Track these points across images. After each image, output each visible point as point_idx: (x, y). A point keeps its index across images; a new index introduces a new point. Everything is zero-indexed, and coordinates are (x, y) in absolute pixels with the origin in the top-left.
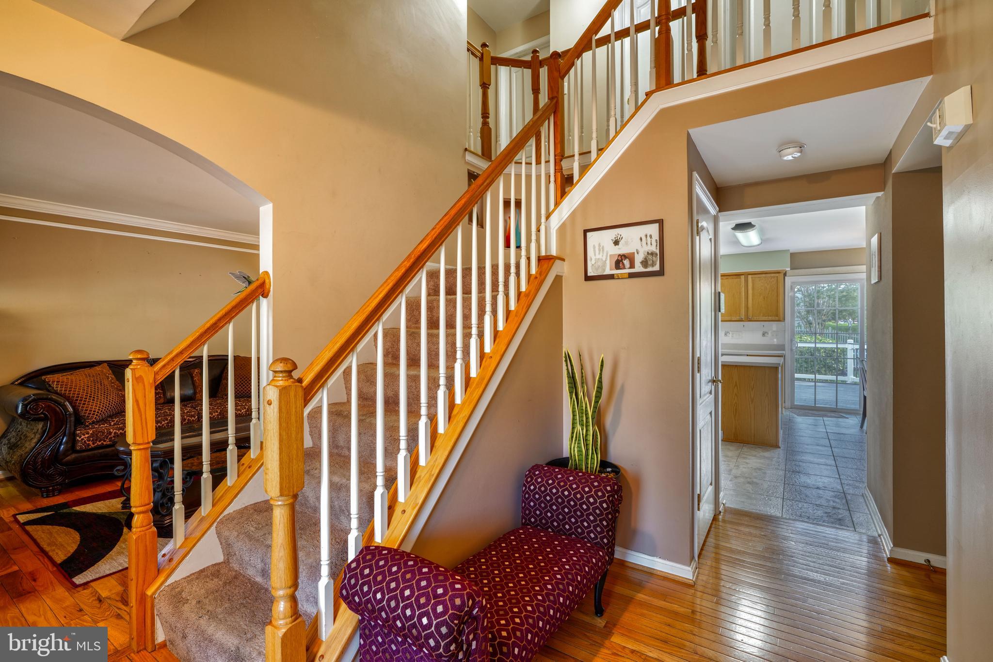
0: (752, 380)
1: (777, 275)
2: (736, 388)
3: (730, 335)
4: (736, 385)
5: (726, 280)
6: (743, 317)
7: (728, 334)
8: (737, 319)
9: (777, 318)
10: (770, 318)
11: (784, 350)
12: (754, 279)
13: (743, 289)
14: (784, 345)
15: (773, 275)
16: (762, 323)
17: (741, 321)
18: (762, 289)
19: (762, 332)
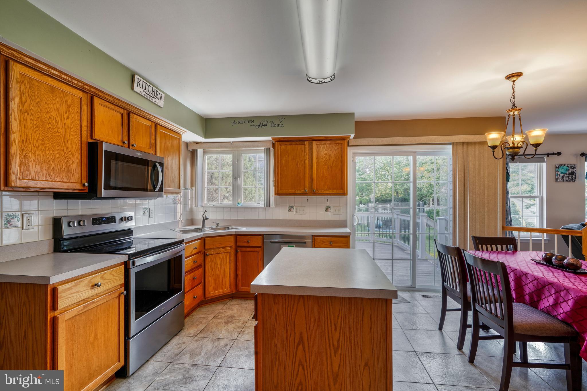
0: (336, 330)
1: (342, 142)
2: (301, 346)
3: (294, 210)
4: (301, 341)
5: (290, 147)
6: (307, 190)
7: (292, 209)
8: (301, 193)
9: (341, 191)
10: (335, 191)
11: (345, 226)
12: (318, 145)
13: (307, 157)
14: (346, 221)
15: (337, 142)
16: (326, 196)
17: (305, 194)
18: (326, 158)
19: (325, 207)
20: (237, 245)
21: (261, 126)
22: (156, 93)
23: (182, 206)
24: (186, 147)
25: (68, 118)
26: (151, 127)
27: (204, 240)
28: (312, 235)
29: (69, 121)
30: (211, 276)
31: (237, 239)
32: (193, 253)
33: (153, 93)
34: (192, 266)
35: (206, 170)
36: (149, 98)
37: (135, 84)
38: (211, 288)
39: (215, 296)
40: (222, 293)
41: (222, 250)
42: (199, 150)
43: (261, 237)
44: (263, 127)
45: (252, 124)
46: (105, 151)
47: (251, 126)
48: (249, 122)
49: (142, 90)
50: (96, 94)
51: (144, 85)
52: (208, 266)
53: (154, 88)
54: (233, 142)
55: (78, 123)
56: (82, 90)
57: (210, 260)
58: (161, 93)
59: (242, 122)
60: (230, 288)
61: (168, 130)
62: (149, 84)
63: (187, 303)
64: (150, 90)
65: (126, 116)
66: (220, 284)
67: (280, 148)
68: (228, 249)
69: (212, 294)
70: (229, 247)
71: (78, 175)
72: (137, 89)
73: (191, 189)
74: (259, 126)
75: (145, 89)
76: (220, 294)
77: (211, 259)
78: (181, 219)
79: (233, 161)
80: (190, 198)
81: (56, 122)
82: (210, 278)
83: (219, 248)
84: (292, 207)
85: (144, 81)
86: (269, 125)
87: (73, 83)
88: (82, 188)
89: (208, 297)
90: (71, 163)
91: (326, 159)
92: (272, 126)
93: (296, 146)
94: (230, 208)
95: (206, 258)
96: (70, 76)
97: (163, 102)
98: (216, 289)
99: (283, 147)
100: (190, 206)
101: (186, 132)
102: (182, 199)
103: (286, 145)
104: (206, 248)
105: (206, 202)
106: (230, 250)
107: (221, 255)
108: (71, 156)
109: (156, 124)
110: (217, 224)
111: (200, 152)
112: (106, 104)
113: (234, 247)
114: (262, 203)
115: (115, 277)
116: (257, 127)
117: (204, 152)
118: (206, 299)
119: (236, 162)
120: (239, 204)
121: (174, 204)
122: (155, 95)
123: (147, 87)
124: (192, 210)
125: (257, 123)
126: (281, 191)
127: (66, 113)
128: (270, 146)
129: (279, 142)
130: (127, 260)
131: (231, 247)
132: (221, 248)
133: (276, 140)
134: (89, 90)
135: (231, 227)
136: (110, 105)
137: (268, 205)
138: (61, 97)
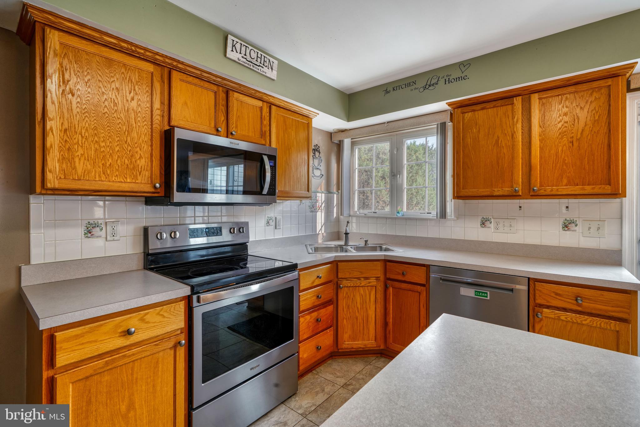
1: (610, 81)
3: (492, 225)
5: (481, 112)
6: (519, 188)
7: (487, 224)
8: (506, 194)
10: (588, 189)
11: (618, 263)
13: (519, 125)
14: (618, 253)
16: (564, 200)
17: (514, 196)
18: (566, 122)
19: (562, 220)
20: (387, 277)
21: (427, 86)
22: (263, 60)
23: (323, 214)
24: (330, 139)
25: (133, 99)
26: (261, 109)
27: (335, 264)
28: (529, 278)
29: (134, 104)
30: (346, 319)
31: (387, 267)
32: (315, 284)
33: (259, 60)
34: (314, 302)
35: (357, 167)
36: (251, 67)
37: (229, 49)
38: (346, 336)
39: (352, 348)
40: (362, 346)
41: (364, 283)
42: (345, 140)
43: (425, 268)
44: (431, 88)
45: (413, 87)
46: (178, 139)
47: (412, 90)
48: (409, 85)
49: (240, 56)
50: (174, 66)
51: (243, 49)
52: (342, 304)
53: (260, 53)
54: (388, 122)
55: (148, 105)
56: (155, 63)
57: (345, 295)
58: (271, 59)
59: (398, 88)
60: (375, 340)
61: (290, 112)
62: (251, 48)
63: (305, 356)
64: (254, 55)
65: (222, 95)
66: (360, 331)
67: (463, 118)
68: (373, 282)
69: (348, 344)
70: (374, 278)
71: (147, 174)
72: (231, 54)
73: (337, 193)
74: (425, 88)
75: (245, 55)
76: (360, 348)
77: (347, 293)
78: (323, 232)
79: (391, 151)
80: (335, 204)
81: (115, 104)
82: (345, 321)
83: (359, 279)
84: (488, 220)
85: (243, 43)
86: (442, 81)
87: (139, 53)
88: (153, 190)
89: (342, 349)
90: (138, 158)
91: (566, 125)
92: (447, 82)
93: (495, 109)
94: (386, 218)
95: (339, 291)
96: (131, 44)
97: (275, 72)
98: (353, 338)
99: (468, 116)
100: (335, 215)
101: (318, 114)
102: (323, 205)
103: (474, 111)
104: (340, 276)
105: (356, 209)
106: (375, 283)
107: (361, 289)
108: (138, 149)
109: (270, 105)
110: (366, 241)
111: (347, 143)
112: (190, 79)
113: (382, 278)
114: (434, 213)
115: (166, 319)
116: (422, 90)
117: (353, 144)
118: (340, 351)
119: (395, 153)
120: (398, 212)
121: (312, 212)
122: (262, 62)
123: (248, 51)
124: (338, 220)
125: (421, 83)
126: (463, 193)
127: (130, 93)
128: (446, 118)
129: (460, 109)
130: (189, 293)
131: (377, 278)
132: (363, 279)
133: (454, 106)
134: (163, 62)
135: (384, 247)
136: (196, 81)
137: (443, 214)
138: (123, 73)
